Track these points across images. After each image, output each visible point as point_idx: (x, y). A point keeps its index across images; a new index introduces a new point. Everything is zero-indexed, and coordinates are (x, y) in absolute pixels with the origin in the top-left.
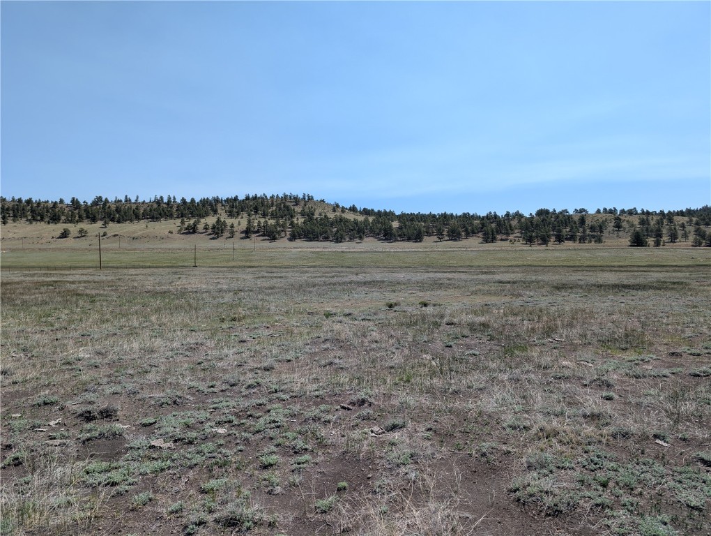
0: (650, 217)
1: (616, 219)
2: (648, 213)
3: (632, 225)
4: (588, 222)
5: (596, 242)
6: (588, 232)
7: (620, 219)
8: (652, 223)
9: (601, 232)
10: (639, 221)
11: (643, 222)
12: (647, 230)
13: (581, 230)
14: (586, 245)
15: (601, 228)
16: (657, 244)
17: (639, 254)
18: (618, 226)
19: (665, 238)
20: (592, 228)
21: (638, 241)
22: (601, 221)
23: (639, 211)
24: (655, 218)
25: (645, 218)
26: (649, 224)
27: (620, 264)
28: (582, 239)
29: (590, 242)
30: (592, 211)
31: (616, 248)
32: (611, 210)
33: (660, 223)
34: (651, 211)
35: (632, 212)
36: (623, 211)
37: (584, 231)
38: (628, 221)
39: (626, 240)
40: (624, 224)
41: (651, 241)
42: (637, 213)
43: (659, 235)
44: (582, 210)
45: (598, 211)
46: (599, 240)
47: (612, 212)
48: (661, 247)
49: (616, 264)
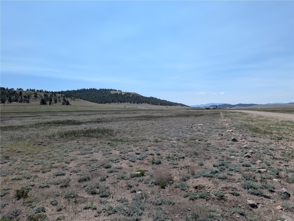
0: (48, 94)
1: (35, 94)
2: (47, 92)
3: (41, 96)
4: (23, 94)
5: (27, 102)
6: (23, 98)
7: (37, 94)
8: (49, 96)
9: (29, 98)
10: (44, 95)
11: (45, 95)
12: (47, 98)
13: (20, 97)
14: (22, 104)
15: (29, 97)
16: (50, 104)
17: (44, 108)
18: (36, 96)
19: (53, 102)
20: (25, 97)
21: (43, 103)
22: (29, 94)
23: (44, 91)
24: (50, 94)
25: (46, 94)
26: (47, 96)
27: (36, 111)
28: (21, 101)
29: (24, 102)
30: (25, 90)
31: (35, 105)
32: (33, 90)
33: (51, 96)
34: (48, 91)
35: (41, 91)
36: (38, 91)
37: (22, 98)
38: (40, 95)
39: (39, 102)
40: (38, 96)
41: (48, 102)
42: (43, 92)
43: (51, 101)
44: (20, 89)
45: (28, 90)
46: (28, 102)
47: (33, 91)
48: (51, 105)
49: (34, 111)
